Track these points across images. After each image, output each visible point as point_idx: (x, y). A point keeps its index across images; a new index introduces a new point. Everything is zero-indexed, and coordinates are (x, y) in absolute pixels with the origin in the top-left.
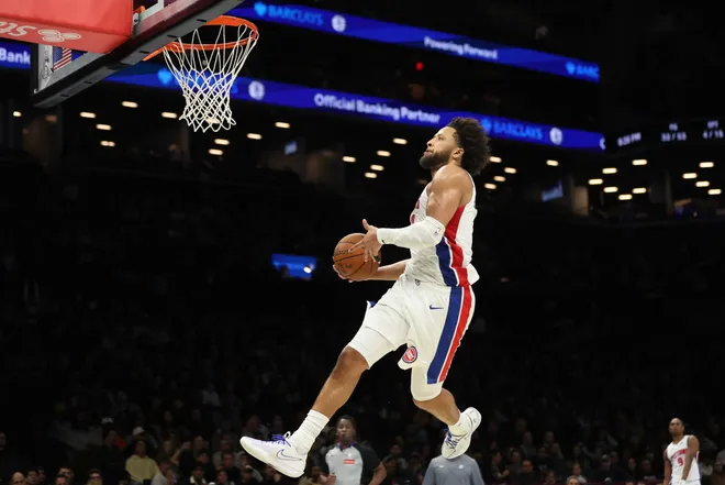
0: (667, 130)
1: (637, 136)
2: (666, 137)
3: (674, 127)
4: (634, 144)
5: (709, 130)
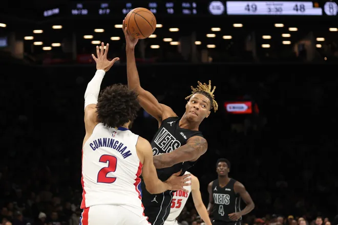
0: (76, 8)
1: (56, 11)
2: (75, 12)
3: (80, 6)
4: (54, 15)
5: (103, 9)
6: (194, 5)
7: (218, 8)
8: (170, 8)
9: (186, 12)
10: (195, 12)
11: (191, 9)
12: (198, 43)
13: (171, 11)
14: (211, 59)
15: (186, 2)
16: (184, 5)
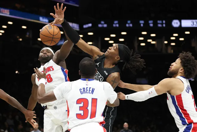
0: (100, 23)
1: (90, 25)
2: (100, 26)
3: (103, 22)
4: (89, 28)
5: (115, 24)
6: (164, 22)
7: (177, 23)
8: (151, 23)
9: (160, 25)
10: (164, 25)
11: (162, 24)
12: (166, 42)
13: (151, 25)
14: (172, 51)
15: (160, 20)
16: (159, 22)
